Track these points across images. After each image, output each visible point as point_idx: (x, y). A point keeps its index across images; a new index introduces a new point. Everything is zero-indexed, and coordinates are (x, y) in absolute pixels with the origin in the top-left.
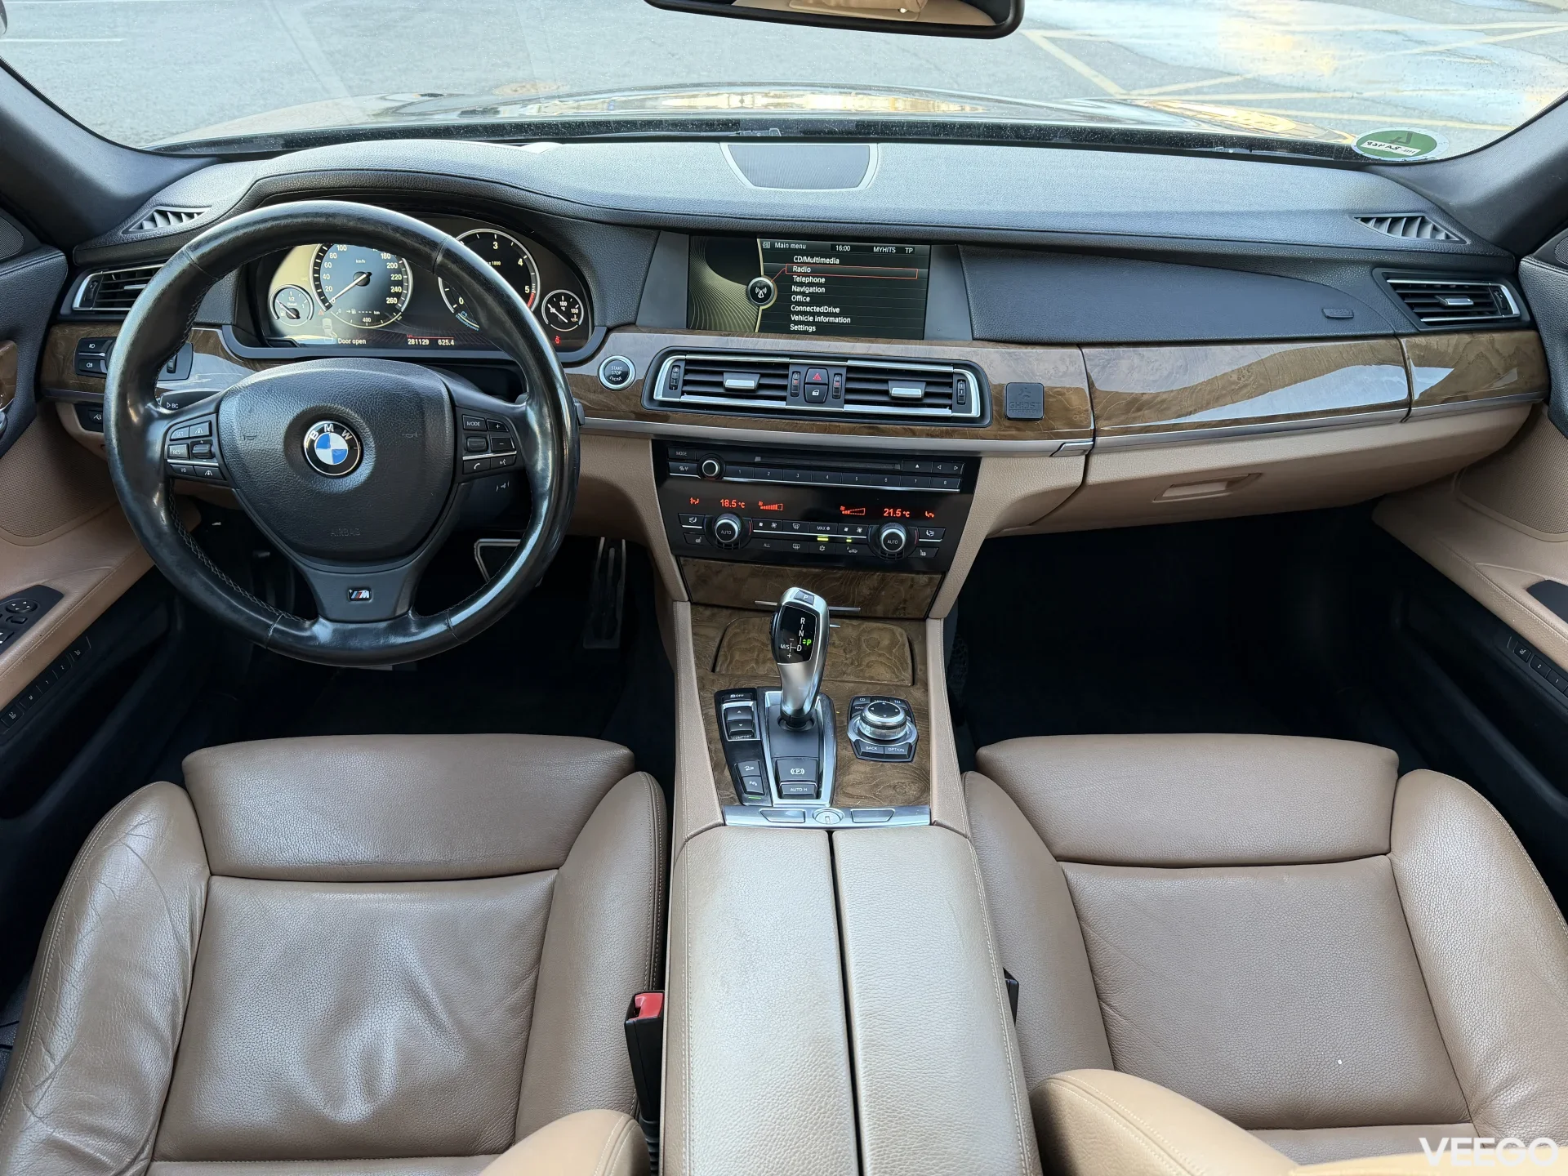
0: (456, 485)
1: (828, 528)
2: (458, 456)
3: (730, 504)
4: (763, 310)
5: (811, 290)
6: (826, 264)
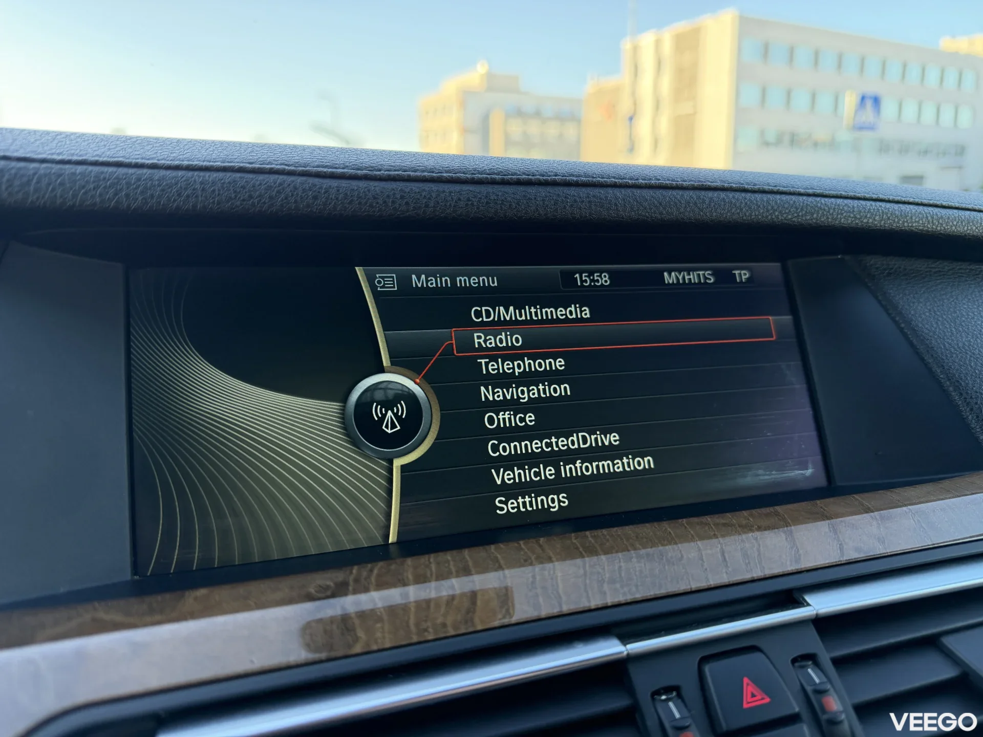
4: (404, 468)
5: (534, 392)
6: (558, 320)
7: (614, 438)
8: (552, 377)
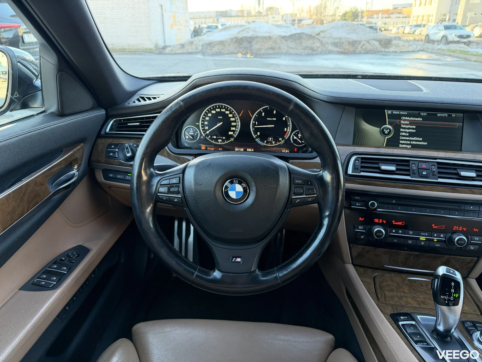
0: (286, 210)
1: (427, 234)
2: (290, 196)
3: (379, 221)
4: (387, 138)
5: (409, 131)
6: (416, 120)
7: (421, 139)
8: (413, 129)
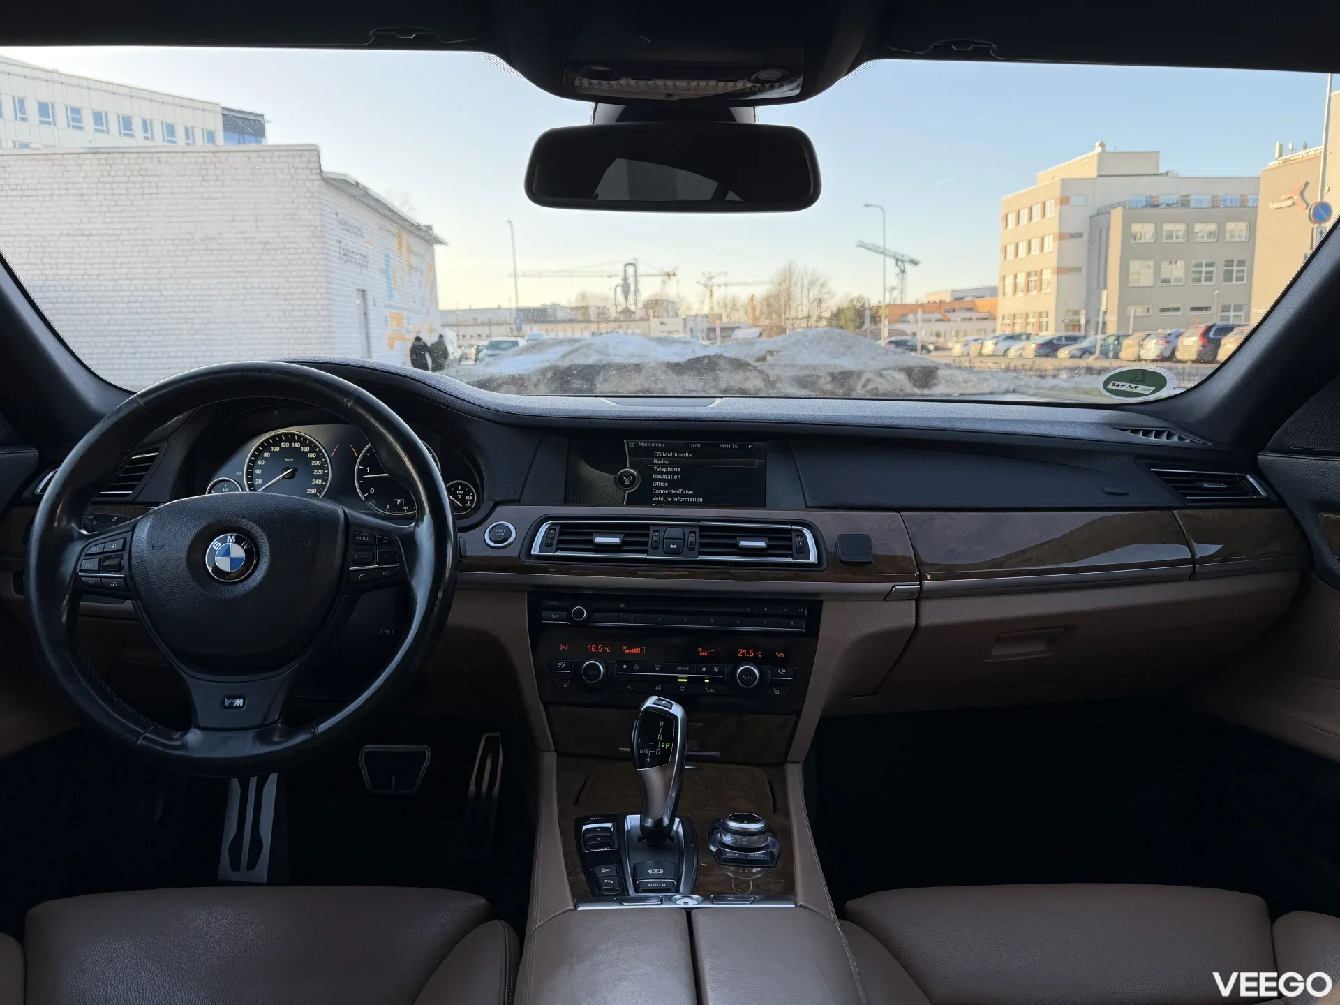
0: (339, 597)
1: (687, 669)
2: (346, 566)
3: (597, 650)
4: (628, 493)
6: (681, 457)
7: (691, 492)
8: (676, 473)
